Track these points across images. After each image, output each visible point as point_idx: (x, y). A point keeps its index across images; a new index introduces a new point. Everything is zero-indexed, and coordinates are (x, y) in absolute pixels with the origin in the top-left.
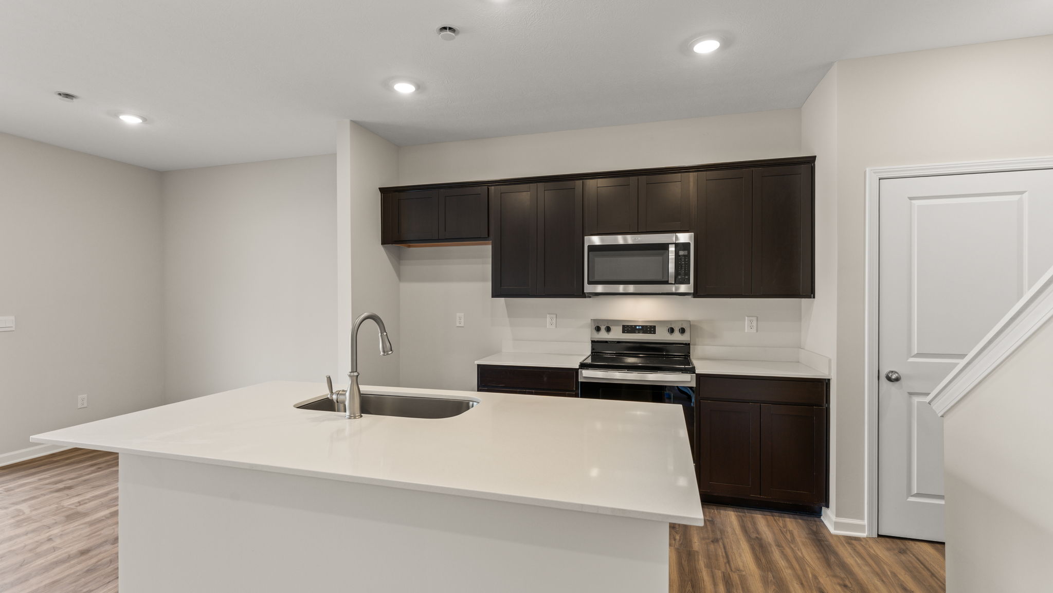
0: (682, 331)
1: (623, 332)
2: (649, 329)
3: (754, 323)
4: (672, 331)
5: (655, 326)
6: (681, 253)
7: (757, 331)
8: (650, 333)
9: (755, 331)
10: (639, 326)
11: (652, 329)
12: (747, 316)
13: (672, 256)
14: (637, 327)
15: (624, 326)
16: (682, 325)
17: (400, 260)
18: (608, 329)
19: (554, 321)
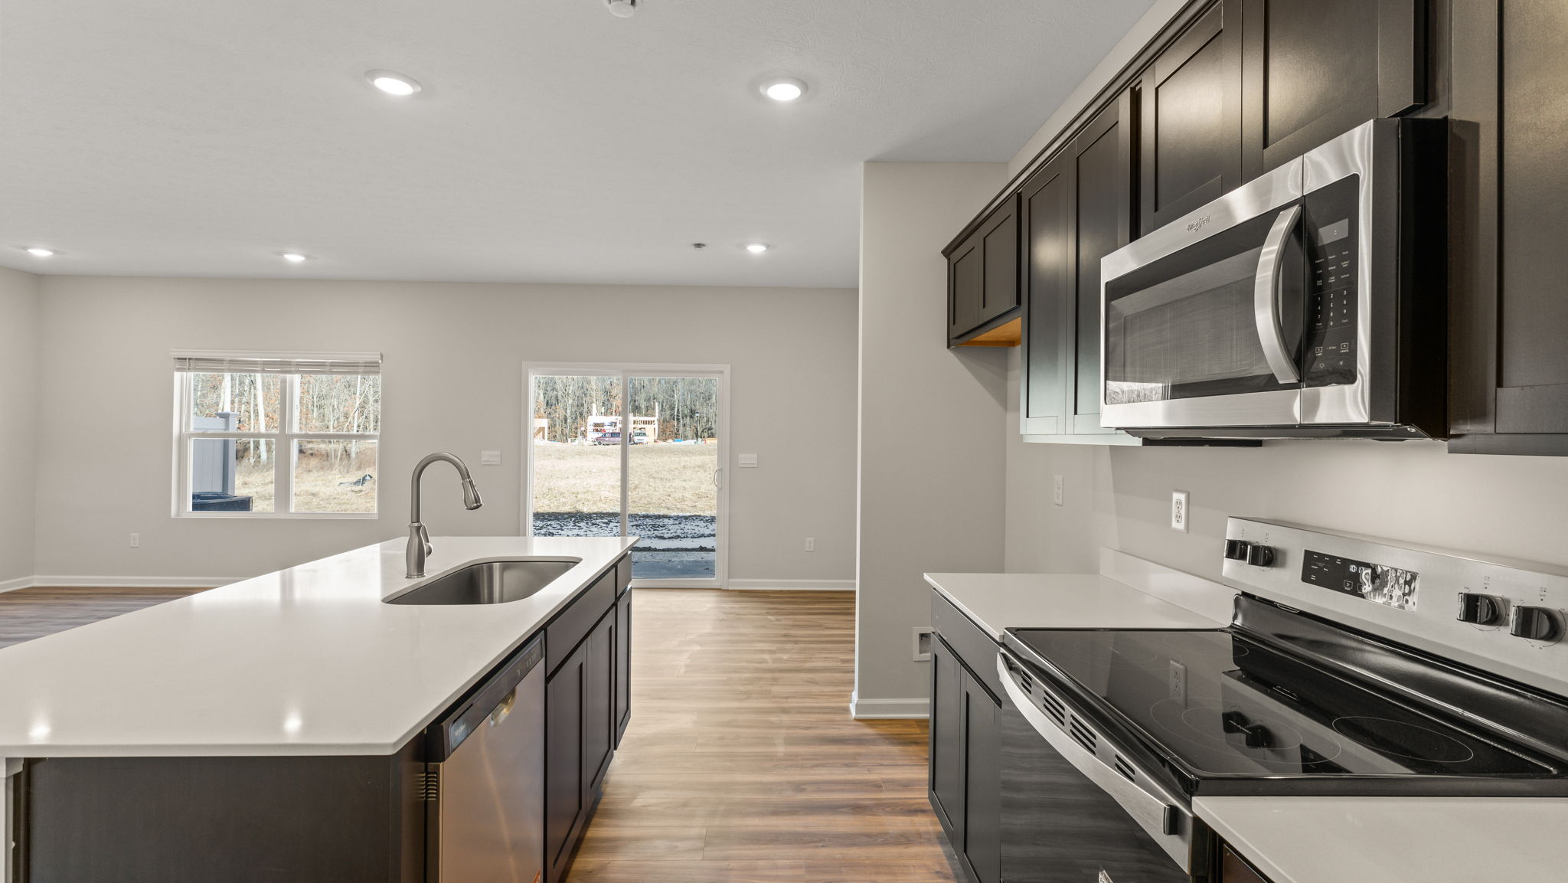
1: (1306, 578)
5: (1417, 575)
14: (1352, 566)
15: (1309, 555)
16: (1543, 593)
17: (1007, 370)
18: (1267, 557)
19: (1183, 512)
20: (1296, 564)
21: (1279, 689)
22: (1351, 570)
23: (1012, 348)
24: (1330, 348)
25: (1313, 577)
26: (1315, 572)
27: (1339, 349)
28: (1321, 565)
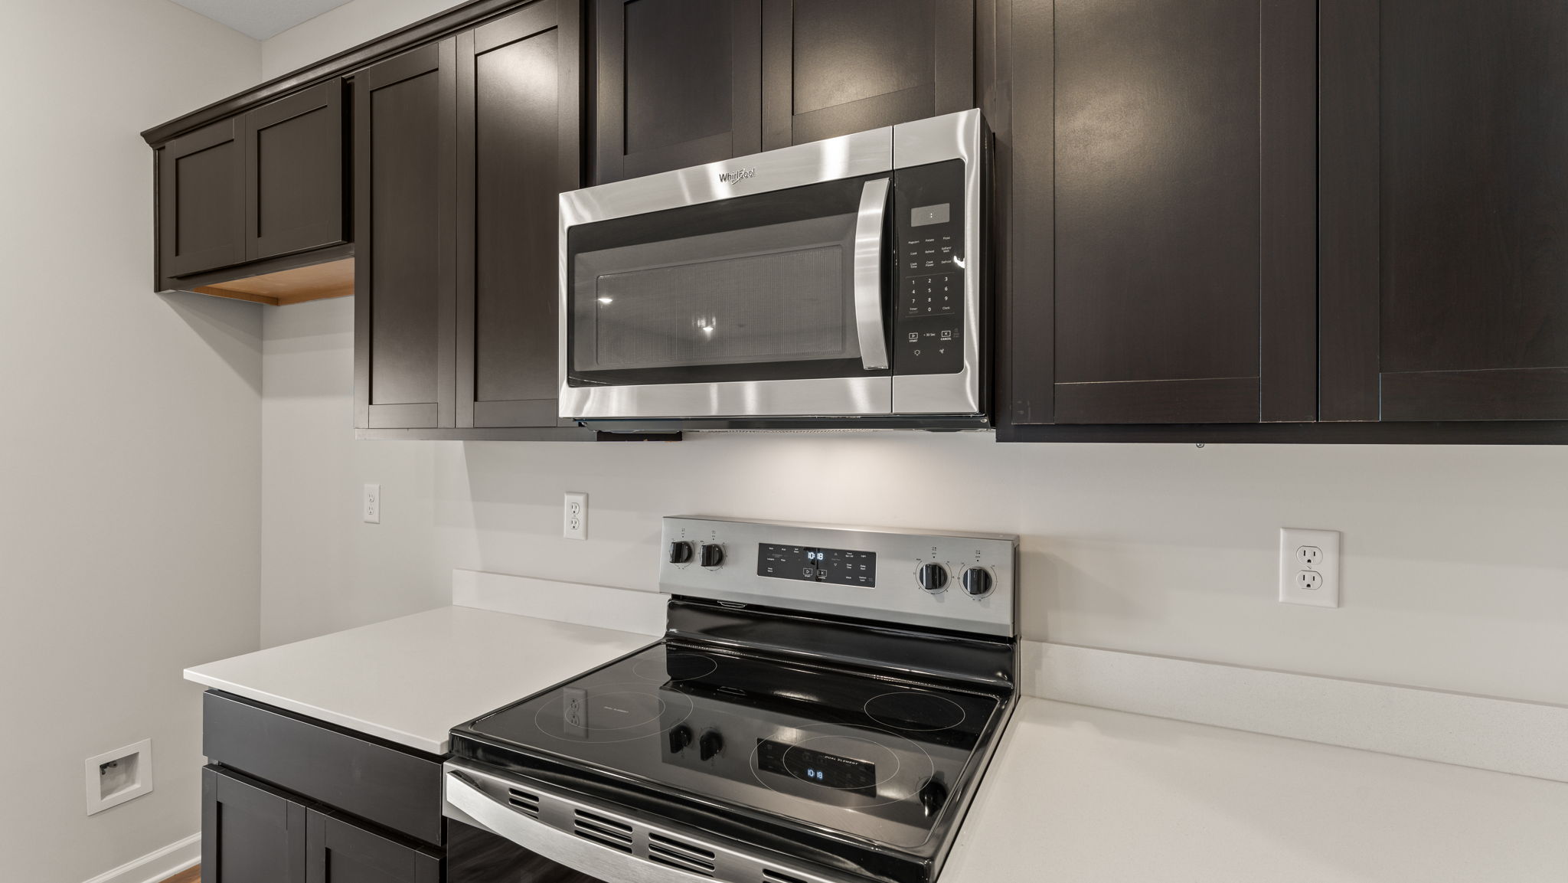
0: (980, 582)
1: (762, 571)
2: (849, 566)
3: (1326, 564)
4: (936, 578)
5: (874, 554)
6: (924, 216)
7: (1340, 602)
8: (856, 582)
9: (1330, 602)
10: (816, 550)
11: (863, 567)
12: (1285, 528)
13: (868, 243)
14: (810, 554)
15: (763, 548)
16: (978, 555)
17: (262, 339)
18: (714, 556)
19: (581, 516)
20: (751, 558)
21: (723, 689)
22: (809, 557)
23: (274, 307)
24: (928, 335)
25: (770, 570)
26: (771, 564)
27: (939, 336)
28: (778, 556)
